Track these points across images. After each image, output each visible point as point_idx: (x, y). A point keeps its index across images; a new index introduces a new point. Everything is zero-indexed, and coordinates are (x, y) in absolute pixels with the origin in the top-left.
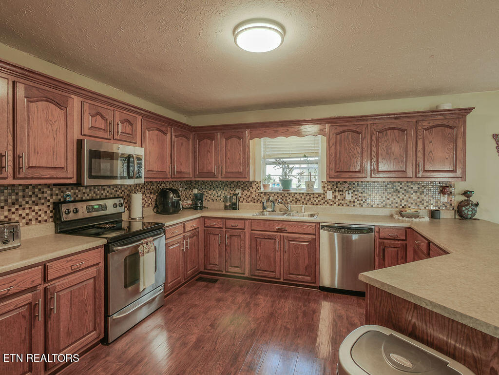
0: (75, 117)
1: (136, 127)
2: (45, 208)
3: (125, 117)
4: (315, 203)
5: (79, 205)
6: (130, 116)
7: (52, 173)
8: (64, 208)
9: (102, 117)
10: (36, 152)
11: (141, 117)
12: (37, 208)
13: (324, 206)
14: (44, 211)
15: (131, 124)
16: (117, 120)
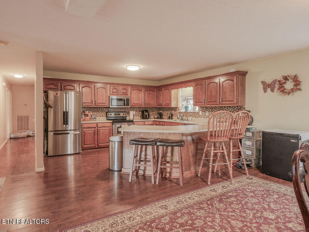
0: (108, 90)
1: (128, 90)
2: (104, 113)
3: (123, 88)
4: (196, 117)
5: (112, 113)
6: (125, 87)
7: (102, 104)
8: (108, 114)
9: (116, 89)
10: (99, 100)
11: (130, 87)
12: (102, 113)
13: (199, 118)
14: (104, 114)
15: (126, 90)
16: (121, 89)
